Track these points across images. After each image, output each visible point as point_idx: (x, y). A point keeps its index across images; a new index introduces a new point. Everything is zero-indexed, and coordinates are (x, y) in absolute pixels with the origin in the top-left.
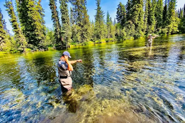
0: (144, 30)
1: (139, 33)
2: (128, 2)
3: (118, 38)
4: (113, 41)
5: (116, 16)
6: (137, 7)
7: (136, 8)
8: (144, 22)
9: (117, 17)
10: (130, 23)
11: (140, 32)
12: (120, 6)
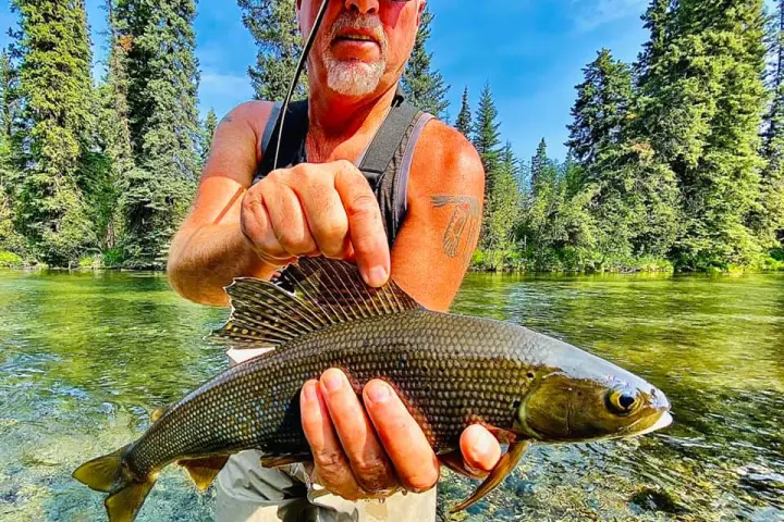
0: (765, 221)
1: (724, 238)
2: (649, 44)
3: (531, 257)
4: (492, 270)
5: (570, 127)
6: (699, 46)
7: (693, 55)
8: (765, 163)
9: (574, 131)
10: (634, 156)
11: (731, 233)
12: (600, 70)
